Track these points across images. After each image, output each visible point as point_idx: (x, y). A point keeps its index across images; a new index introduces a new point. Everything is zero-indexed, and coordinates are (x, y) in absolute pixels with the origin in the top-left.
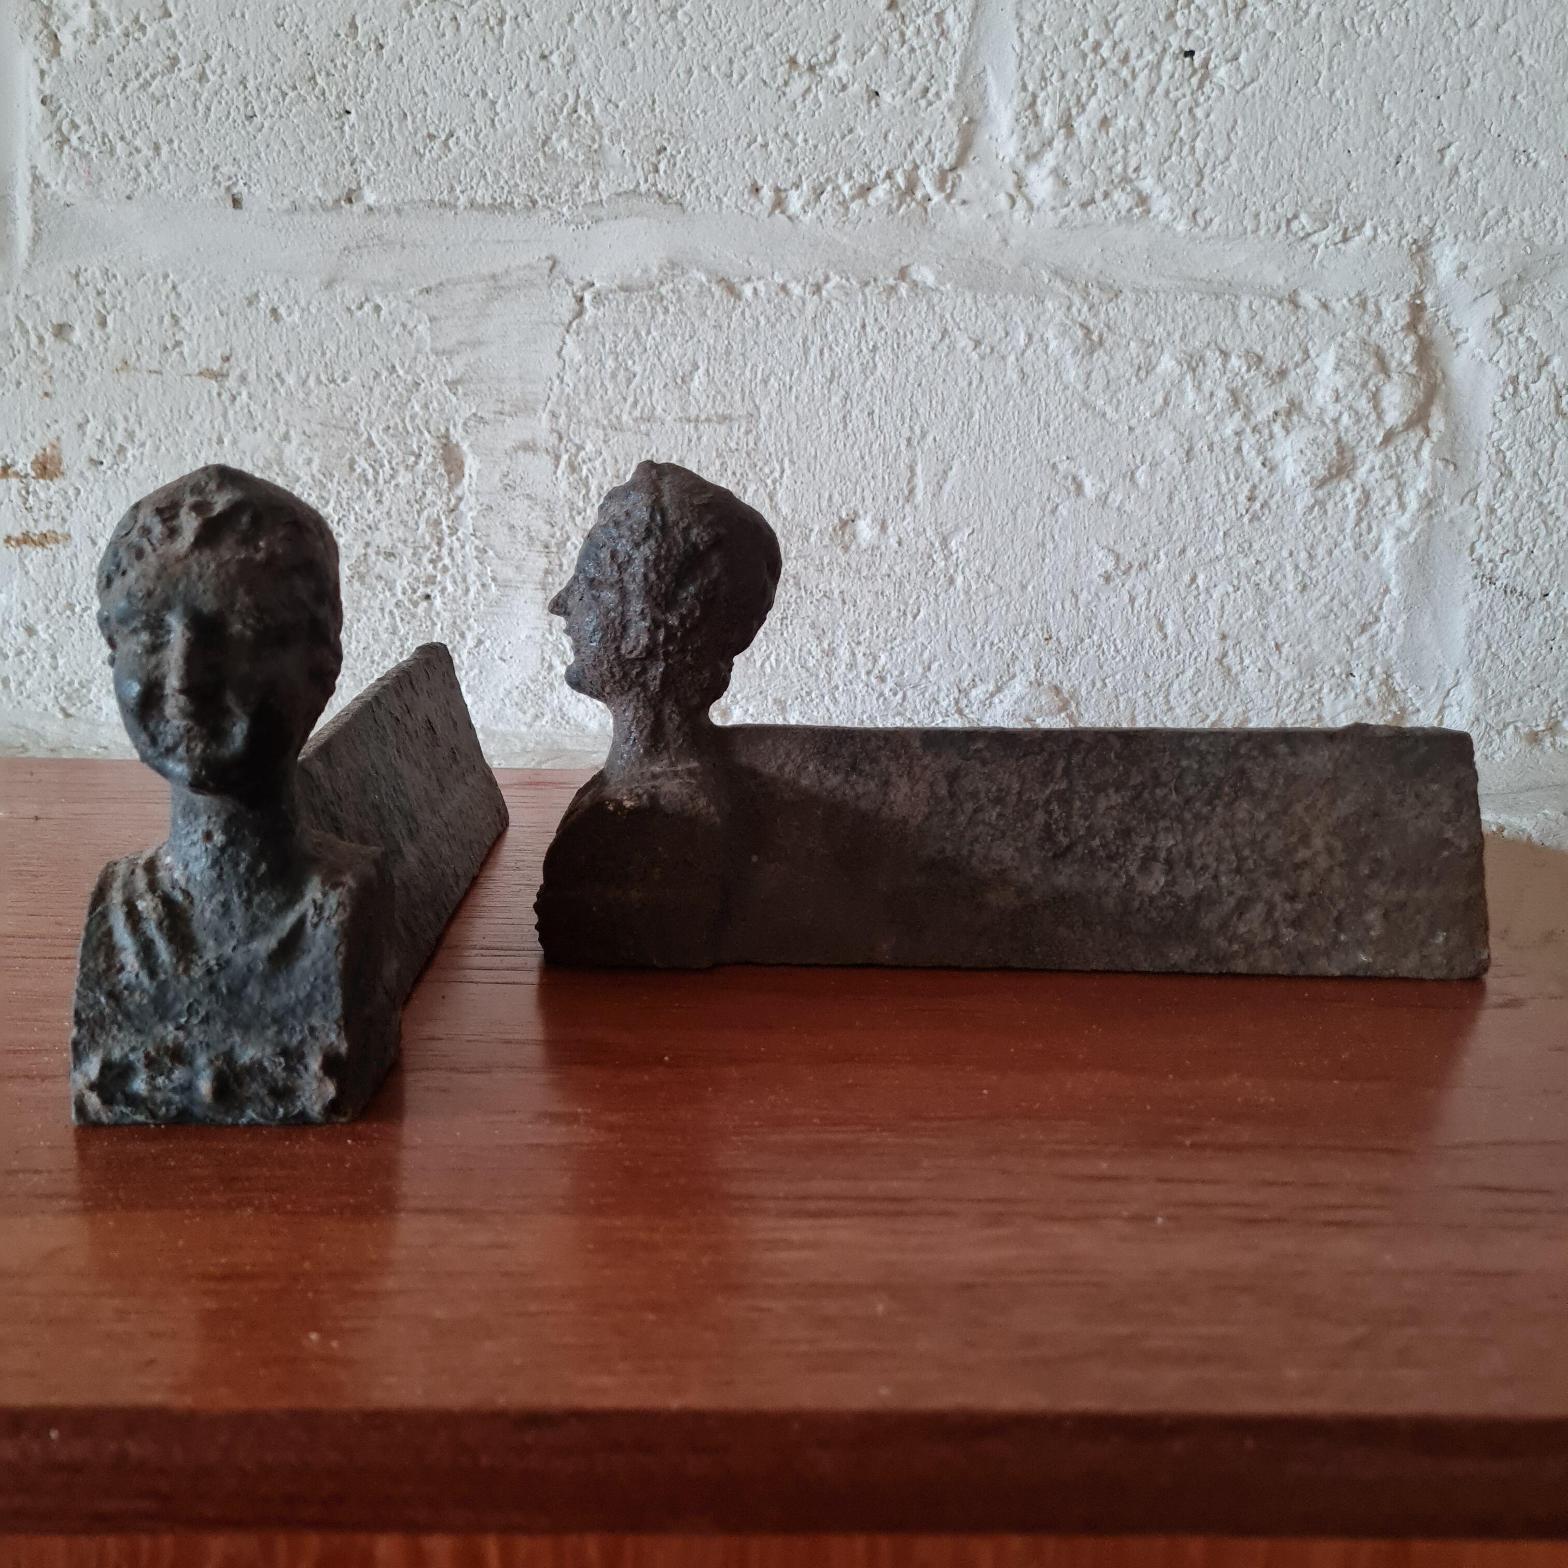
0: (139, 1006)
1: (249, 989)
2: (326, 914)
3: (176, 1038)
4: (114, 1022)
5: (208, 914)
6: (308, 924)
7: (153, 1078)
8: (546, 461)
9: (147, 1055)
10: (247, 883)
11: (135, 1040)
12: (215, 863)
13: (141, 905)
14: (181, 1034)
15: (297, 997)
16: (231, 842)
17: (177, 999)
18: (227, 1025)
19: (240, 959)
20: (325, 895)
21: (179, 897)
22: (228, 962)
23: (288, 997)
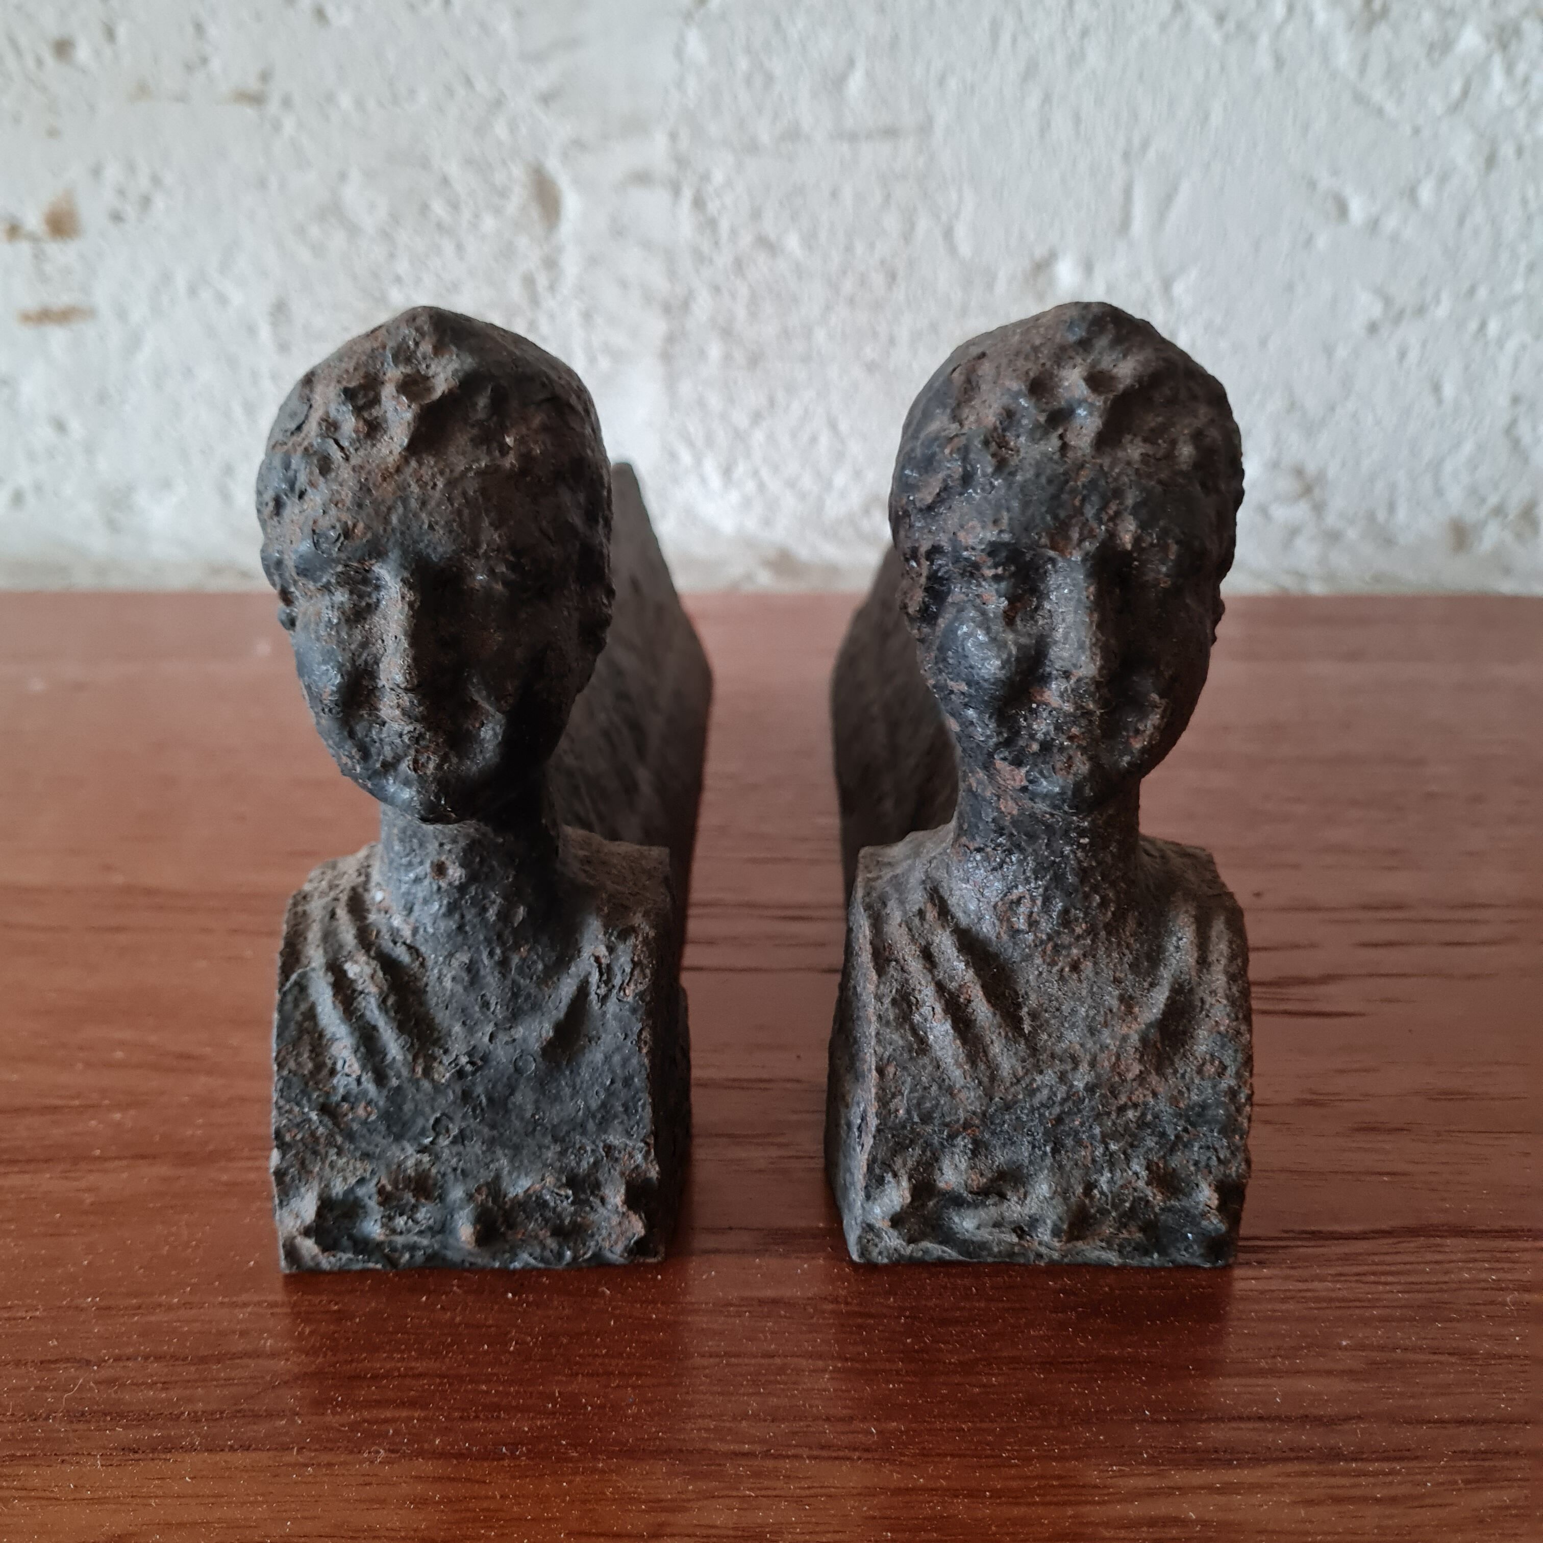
0: (365, 1123)
1: (518, 1098)
2: (617, 981)
3: (419, 1163)
4: (330, 1143)
5: (448, 983)
6: (593, 997)
7: (391, 1218)
8: (663, 195)
9: (381, 1191)
10: (500, 936)
11: (362, 1168)
12: (452, 909)
13: (352, 970)
14: (426, 1158)
15: (587, 1107)
16: (473, 877)
17: (418, 1112)
18: (491, 1143)
19: (502, 1054)
20: (611, 949)
21: (401, 954)
22: (485, 1058)
23: (574, 1107)
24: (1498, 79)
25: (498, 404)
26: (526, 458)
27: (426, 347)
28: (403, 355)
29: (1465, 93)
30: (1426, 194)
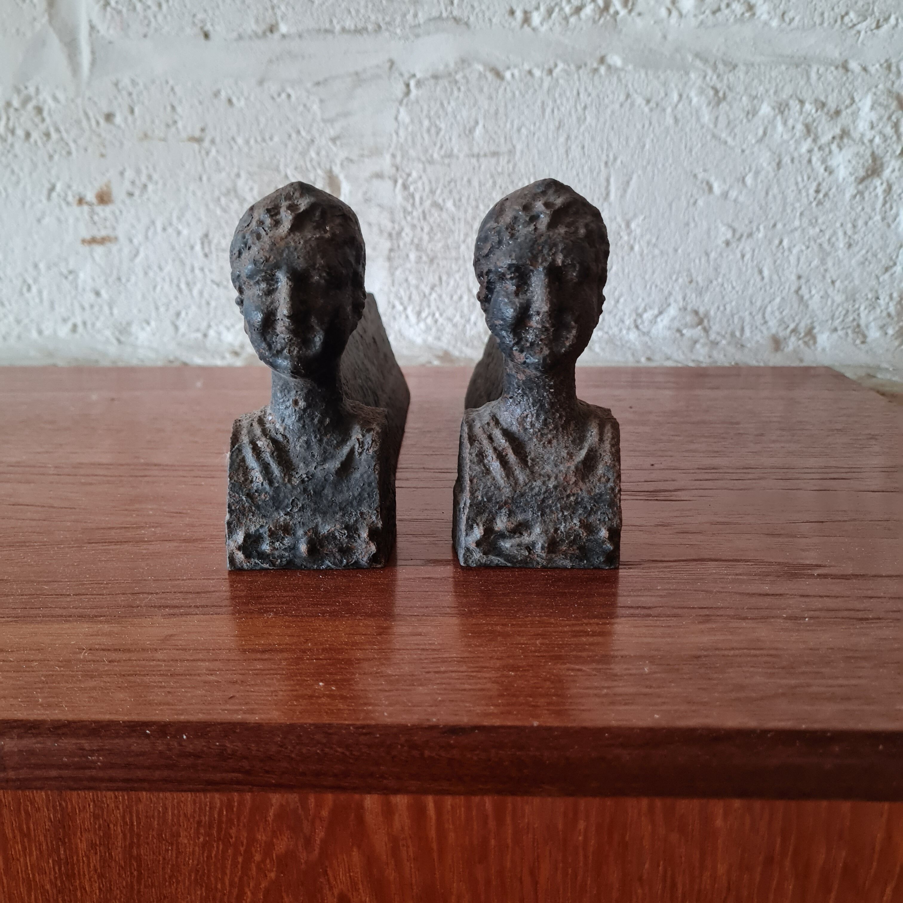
0: (264, 501)
1: (326, 491)
2: (366, 447)
3: (285, 520)
4: (250, 511)
5: (298, 448)
6: (356, 453)
7: (273, 543)
8: (389, 183)
9: (270, 530)
10: (319, 430)
11: (263, 521)
12: (300, 418)
13: (260, 444)
14: (288, 518)
15: (353, 495)
16: (309, 406)
17: (285, 497)
18: (315, 511)
19: (319, 474)
20: (363, 436)
21: (280, 438)
22: (313, 475)
23: (347, 495)
24: (780, 128)
25: (323, 214)
26: (334, 234)
27: (297, 194)
28: (288, 197)
29: (765, 133)
30: (749, 180)
